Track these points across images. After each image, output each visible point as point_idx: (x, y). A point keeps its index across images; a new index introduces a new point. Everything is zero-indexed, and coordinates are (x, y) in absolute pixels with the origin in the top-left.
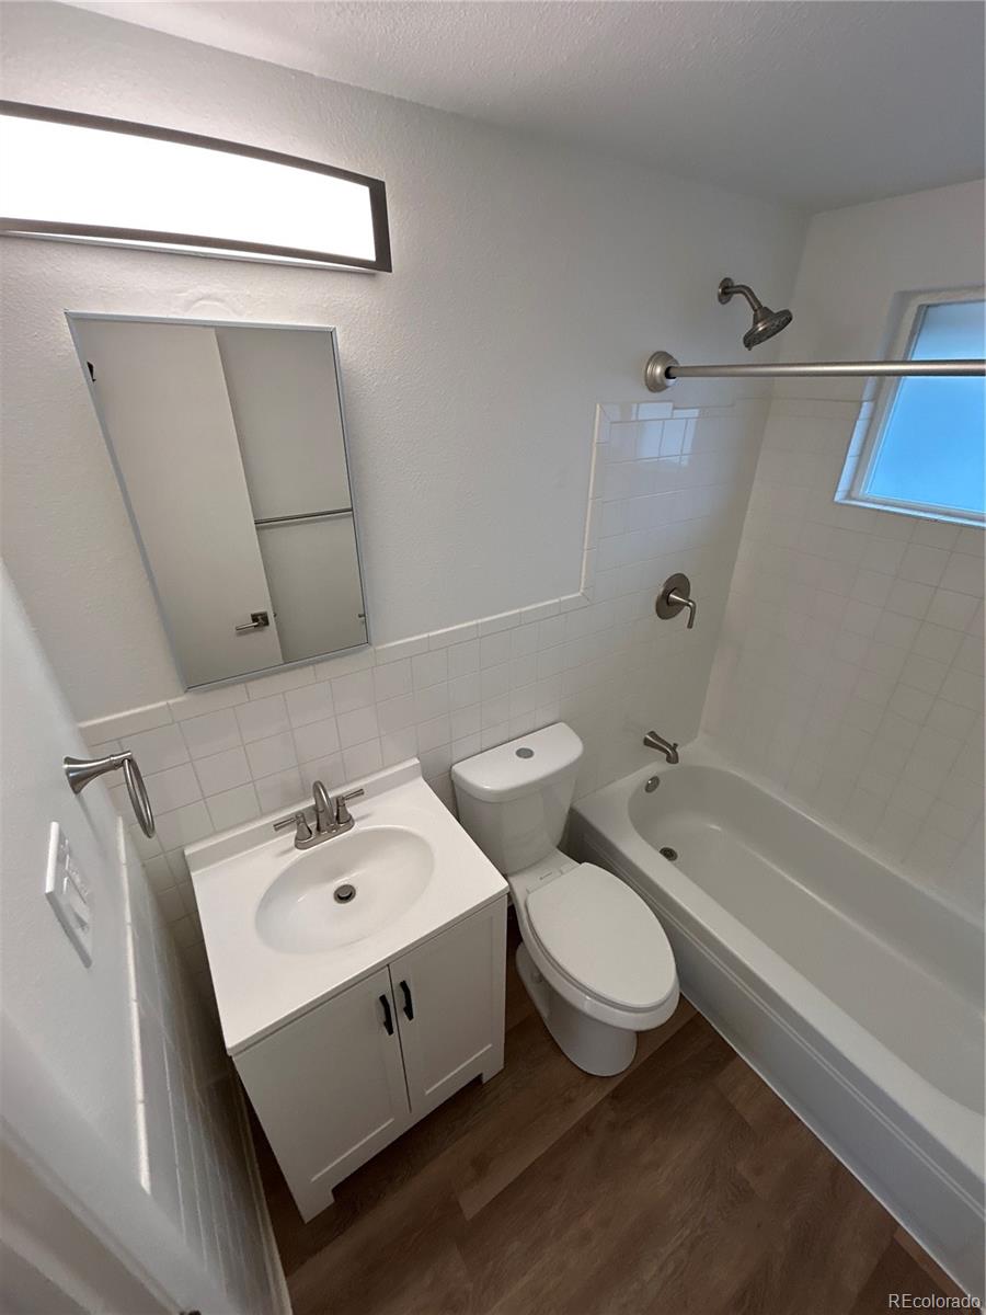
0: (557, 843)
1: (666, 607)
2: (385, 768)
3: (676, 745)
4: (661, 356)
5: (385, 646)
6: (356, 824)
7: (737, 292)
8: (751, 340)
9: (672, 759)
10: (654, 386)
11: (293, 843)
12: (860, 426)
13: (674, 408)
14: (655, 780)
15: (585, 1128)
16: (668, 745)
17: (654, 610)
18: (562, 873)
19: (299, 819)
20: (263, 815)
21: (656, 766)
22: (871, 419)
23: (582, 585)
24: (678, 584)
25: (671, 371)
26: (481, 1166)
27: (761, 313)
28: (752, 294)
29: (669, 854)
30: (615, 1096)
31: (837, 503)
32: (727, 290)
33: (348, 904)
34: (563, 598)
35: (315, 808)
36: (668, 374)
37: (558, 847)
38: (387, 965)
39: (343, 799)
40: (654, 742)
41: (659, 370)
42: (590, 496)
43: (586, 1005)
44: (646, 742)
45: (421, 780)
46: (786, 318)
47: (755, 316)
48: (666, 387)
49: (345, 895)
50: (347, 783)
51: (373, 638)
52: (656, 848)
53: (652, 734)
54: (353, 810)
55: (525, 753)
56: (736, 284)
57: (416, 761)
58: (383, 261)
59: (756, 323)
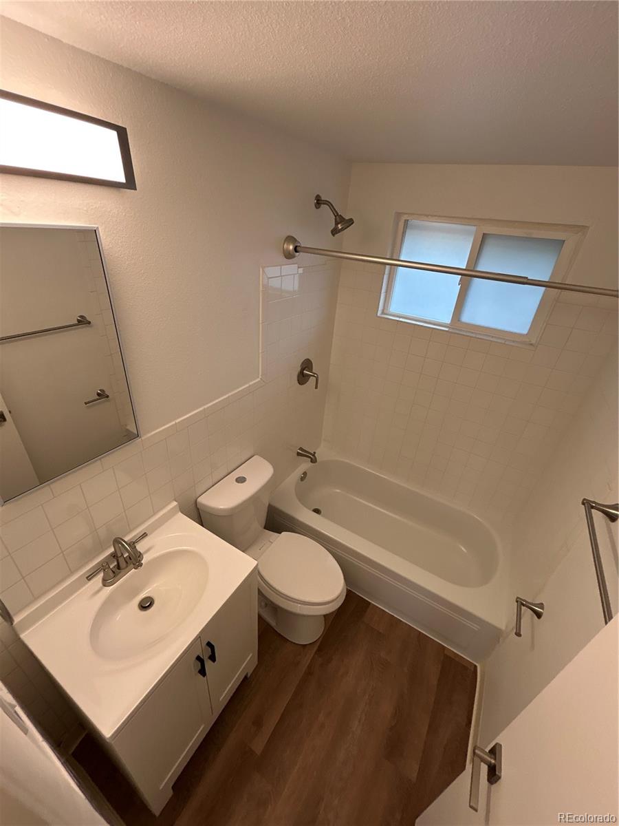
0: (263, 526)
1: (302, 378)
2: (155, 514)
3: (315, 453)
4: (290, 239)
5: (149, 435)
6: (144, 556)
7: (324, 204)
8: (335, 232)
9: (314, 461)
10: (289, 256)
11: (101, 585)
12: (386, 277)
13: (299, 267)
14: (305, 474)
15: (309, 672)
16: (311, 454)
17: (297, 382)
18: (272, 543)
19: (102, 567)
20: (72, 573)
21: (305, 465)
22: (390, 274)
23: (260, 374)
24: (307, 365)
25: (298, 249)
26: (258, 723)
27: (339, 219)
28: (332, 205)
29: (317, 511)
30: (319, 650)
31: (379, 317)
32: (319, 202)
33: (152, 609)
34: (251, 383)
35: (114, 555)
36: (296, 249)
37: (265, 528)
38: (199, 637)
39: (134, 543)
40: (303, 453)
41: (291, 247)
42: (261, 322)
43: (298, 609)
44: (298, 454)
45: (180, 513)
46: (351, 222)
47: (336, 219)
48: (294, 257)
49: (146, 605)
50: (131, 531)
51: (141, 432)
52: (309, 509)
53: (301, 449)
54: (140, 547)
55: (241, 480)
56: (323, 199)
57: (175, 503)
58: (130, 183)
59: (337, 224)
